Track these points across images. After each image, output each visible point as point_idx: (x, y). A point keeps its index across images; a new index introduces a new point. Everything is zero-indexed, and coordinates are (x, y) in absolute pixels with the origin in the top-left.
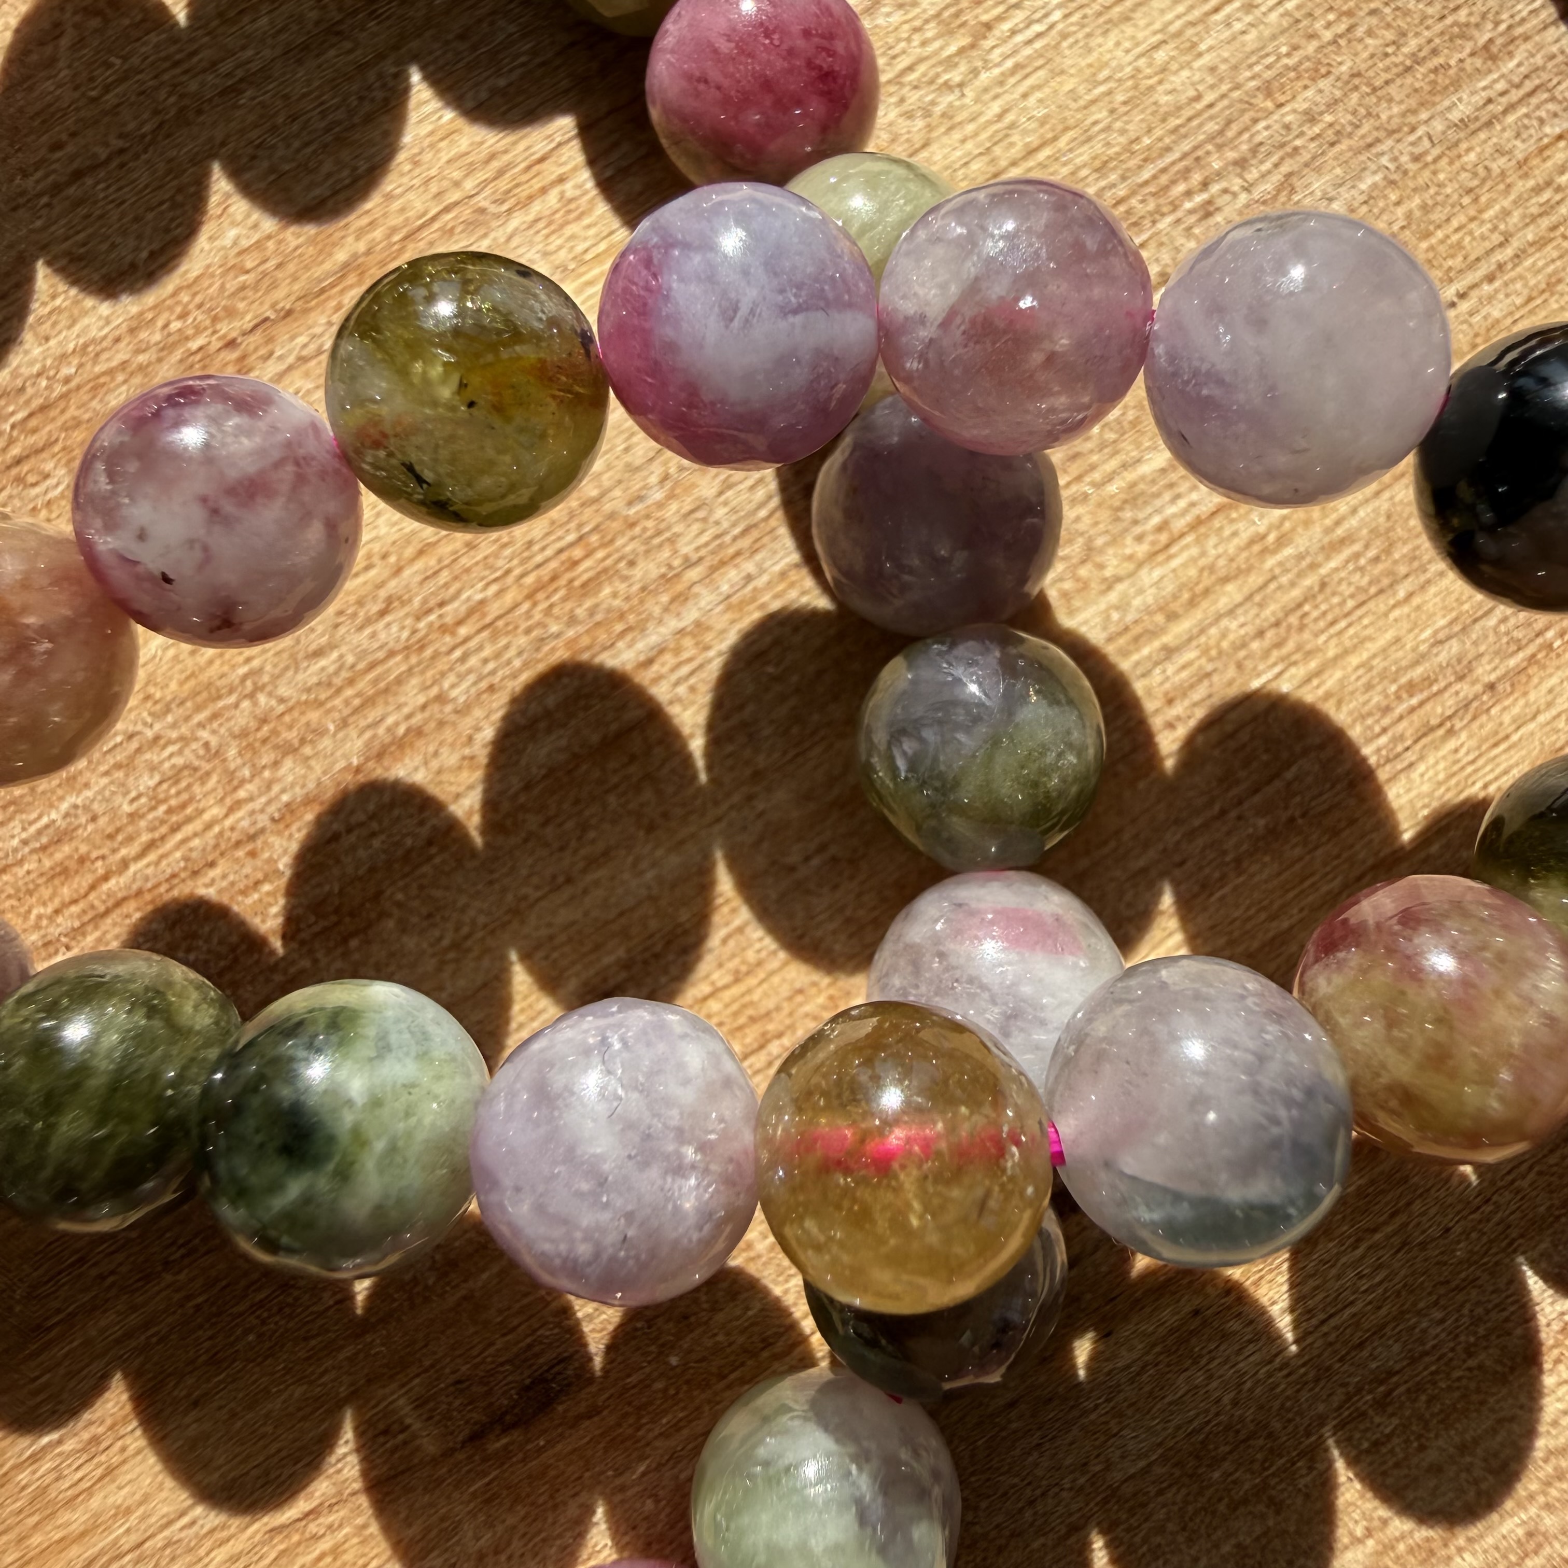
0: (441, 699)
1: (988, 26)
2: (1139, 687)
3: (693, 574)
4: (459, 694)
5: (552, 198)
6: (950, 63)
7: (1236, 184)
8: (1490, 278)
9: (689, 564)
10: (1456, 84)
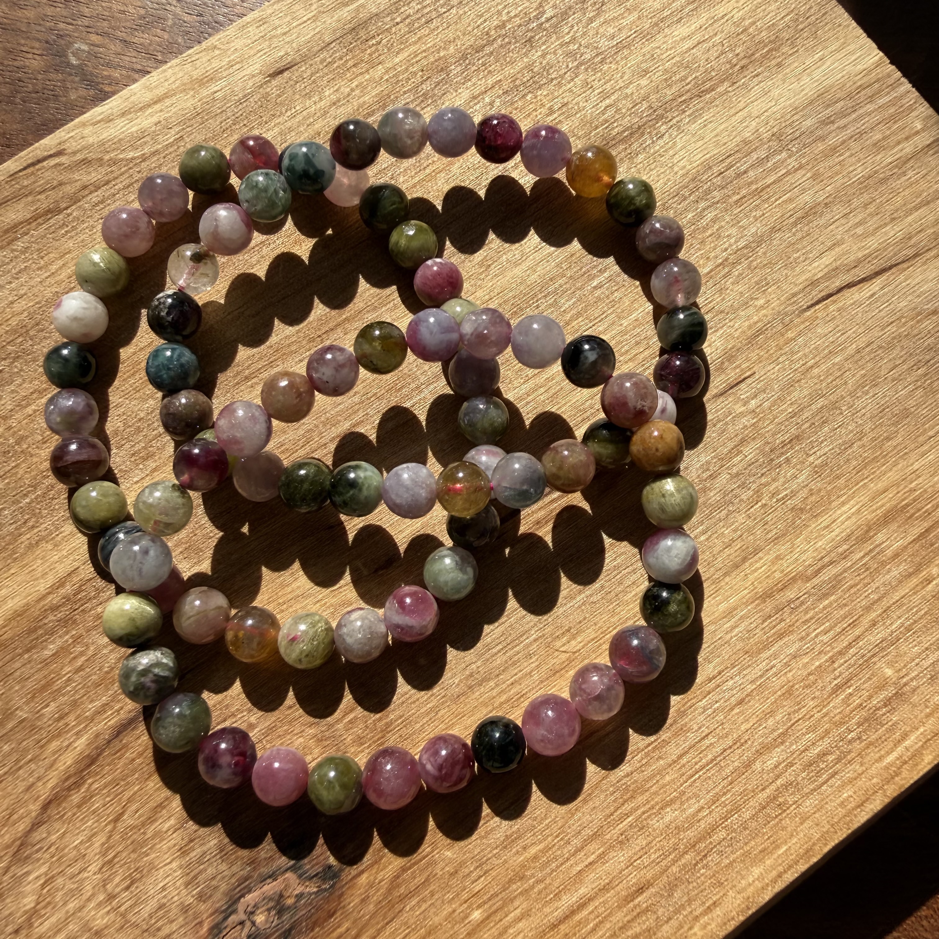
0: (367, 414)
1: (489, 266)
2: (521, 410)
3: (423, 386)
4: (371, 413)
5: (392, 304)
6: (481, 274)
7: (544, 301)
8: (600, 321)
9: (422, 384)
10: (593, 279)
